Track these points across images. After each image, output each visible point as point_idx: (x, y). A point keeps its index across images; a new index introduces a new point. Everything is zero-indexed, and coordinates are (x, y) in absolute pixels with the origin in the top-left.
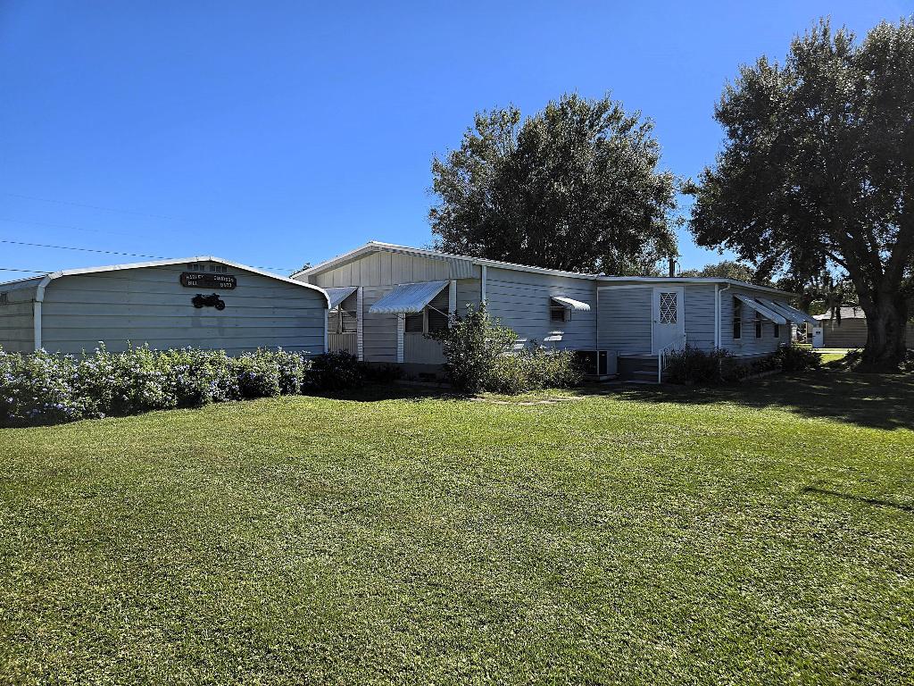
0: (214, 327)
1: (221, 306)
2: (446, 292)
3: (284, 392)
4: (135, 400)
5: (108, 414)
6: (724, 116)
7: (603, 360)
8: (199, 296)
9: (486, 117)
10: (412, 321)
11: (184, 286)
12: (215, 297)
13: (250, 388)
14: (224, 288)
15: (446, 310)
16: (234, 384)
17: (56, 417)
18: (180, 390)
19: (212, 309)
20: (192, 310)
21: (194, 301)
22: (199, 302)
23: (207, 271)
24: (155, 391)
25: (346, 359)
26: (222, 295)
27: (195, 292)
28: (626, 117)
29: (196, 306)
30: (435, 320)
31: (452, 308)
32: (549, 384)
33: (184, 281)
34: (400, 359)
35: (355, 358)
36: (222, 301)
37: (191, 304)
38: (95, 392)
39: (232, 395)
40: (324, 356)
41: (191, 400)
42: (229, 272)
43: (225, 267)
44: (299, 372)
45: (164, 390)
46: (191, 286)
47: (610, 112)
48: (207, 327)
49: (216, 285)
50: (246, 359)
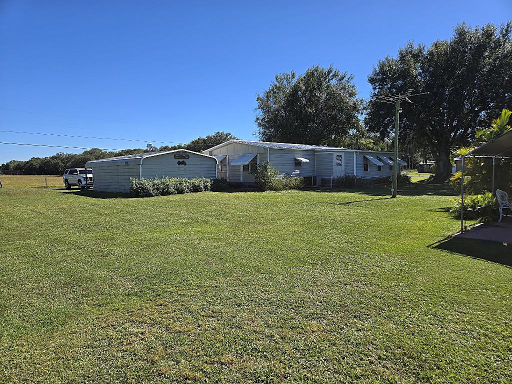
0: (184, 171)
2: (256, 158)
3: (205, 191)
4: (167, 191)
5: (161, 195)
6: (372, 81)
7: (315, 180)
9: (280, 76)
10: (245, 167)
13: (196, 189)
15: (256, 164)
16: (191, 188)
17: (150, 195)
18: (177, 189)
20: (177, 166)
22: (179, 163)
23: (181, 154)
24: (172, 189)
25: (224, 180)
26: (186, 161)
27: (178, 160)
28: (341, 74)
30: (252, 167)
31: (258, 163)
32: (291, 188)
33: (175, 157)
34: (242, 181)
35: (226, 180)
37: (177, 164)
38: (158, 189)
39: (191, 191)
40: (216, 179)
41: (181, 192)
42: (187, 154)
44: (209, 184)
45: (174, 189)
46: (177, 158)
47: (333, 72)
48: (182, 170)
49: (185, 158)
50: (193, 181)
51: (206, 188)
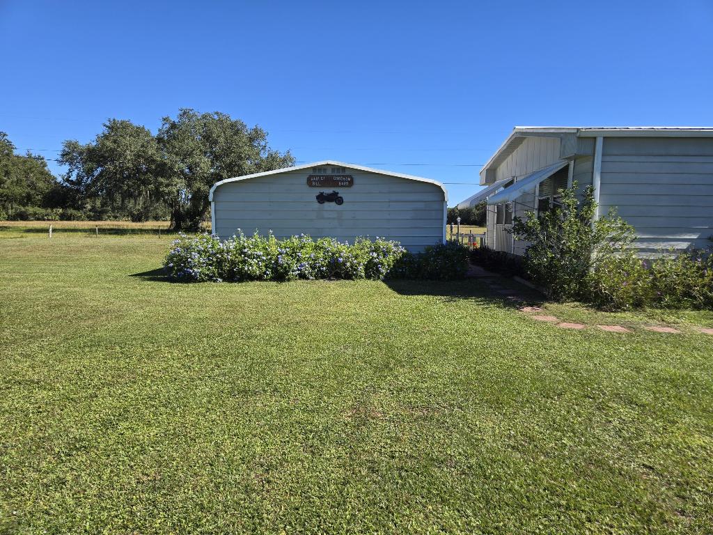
0: (334, 219)
1: (340, 201)
5: (225, 280)
8: (322, 194)
11: (310, 186)
12: (335, 194)
13: (336, 270)
14: (342, 186)
16: (323, 266)
19: (333, 204)
20: (316, 205)
21: (318, 197)
22: (322, 198)
23: (329, 172)
26: (342, 192)
27: (317, 191)
29: (319, 202)
33: (310, 183)
36: (341, 197)
37: (315, 200)
39: (321, 275)
41: (280, 275)
42: (347, 173)
43: (344, 169)
45: (266, 266)
46: (315, 186)
48: (329, 218)
49: (338, 185)
51: (372, 270)
